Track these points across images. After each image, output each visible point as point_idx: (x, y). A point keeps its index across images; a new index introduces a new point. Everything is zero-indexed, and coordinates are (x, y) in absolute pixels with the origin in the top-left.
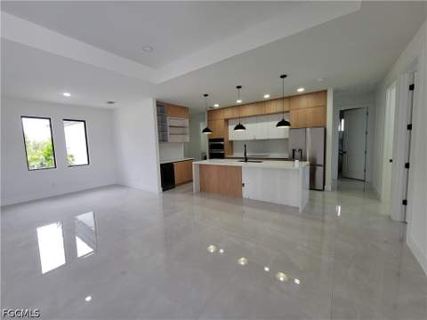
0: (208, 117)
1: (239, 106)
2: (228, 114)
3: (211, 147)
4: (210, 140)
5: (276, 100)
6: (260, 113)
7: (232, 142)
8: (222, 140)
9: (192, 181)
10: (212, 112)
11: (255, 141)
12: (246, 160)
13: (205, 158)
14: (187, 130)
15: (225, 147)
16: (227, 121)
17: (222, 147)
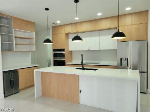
0: (53, 31)
1: (77, 23)
2: (69, 29)
3: (55, 55)
4: (54, 50)
5: (107, 18)
6: (93, 29)
7: (71, 52)
8: (64, 50)
9: (33, 85)
10: (56, 28)
11: (90, 51)
12: (83, 67)
13: (50, 65)
14: (34, 41)
15: (66, 56)
16: (67, 35)
17: (63, 55)
